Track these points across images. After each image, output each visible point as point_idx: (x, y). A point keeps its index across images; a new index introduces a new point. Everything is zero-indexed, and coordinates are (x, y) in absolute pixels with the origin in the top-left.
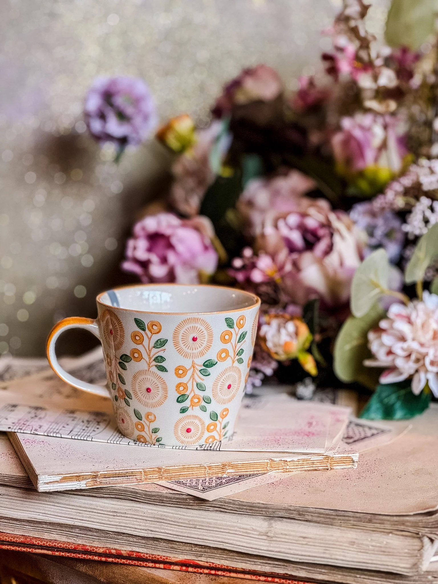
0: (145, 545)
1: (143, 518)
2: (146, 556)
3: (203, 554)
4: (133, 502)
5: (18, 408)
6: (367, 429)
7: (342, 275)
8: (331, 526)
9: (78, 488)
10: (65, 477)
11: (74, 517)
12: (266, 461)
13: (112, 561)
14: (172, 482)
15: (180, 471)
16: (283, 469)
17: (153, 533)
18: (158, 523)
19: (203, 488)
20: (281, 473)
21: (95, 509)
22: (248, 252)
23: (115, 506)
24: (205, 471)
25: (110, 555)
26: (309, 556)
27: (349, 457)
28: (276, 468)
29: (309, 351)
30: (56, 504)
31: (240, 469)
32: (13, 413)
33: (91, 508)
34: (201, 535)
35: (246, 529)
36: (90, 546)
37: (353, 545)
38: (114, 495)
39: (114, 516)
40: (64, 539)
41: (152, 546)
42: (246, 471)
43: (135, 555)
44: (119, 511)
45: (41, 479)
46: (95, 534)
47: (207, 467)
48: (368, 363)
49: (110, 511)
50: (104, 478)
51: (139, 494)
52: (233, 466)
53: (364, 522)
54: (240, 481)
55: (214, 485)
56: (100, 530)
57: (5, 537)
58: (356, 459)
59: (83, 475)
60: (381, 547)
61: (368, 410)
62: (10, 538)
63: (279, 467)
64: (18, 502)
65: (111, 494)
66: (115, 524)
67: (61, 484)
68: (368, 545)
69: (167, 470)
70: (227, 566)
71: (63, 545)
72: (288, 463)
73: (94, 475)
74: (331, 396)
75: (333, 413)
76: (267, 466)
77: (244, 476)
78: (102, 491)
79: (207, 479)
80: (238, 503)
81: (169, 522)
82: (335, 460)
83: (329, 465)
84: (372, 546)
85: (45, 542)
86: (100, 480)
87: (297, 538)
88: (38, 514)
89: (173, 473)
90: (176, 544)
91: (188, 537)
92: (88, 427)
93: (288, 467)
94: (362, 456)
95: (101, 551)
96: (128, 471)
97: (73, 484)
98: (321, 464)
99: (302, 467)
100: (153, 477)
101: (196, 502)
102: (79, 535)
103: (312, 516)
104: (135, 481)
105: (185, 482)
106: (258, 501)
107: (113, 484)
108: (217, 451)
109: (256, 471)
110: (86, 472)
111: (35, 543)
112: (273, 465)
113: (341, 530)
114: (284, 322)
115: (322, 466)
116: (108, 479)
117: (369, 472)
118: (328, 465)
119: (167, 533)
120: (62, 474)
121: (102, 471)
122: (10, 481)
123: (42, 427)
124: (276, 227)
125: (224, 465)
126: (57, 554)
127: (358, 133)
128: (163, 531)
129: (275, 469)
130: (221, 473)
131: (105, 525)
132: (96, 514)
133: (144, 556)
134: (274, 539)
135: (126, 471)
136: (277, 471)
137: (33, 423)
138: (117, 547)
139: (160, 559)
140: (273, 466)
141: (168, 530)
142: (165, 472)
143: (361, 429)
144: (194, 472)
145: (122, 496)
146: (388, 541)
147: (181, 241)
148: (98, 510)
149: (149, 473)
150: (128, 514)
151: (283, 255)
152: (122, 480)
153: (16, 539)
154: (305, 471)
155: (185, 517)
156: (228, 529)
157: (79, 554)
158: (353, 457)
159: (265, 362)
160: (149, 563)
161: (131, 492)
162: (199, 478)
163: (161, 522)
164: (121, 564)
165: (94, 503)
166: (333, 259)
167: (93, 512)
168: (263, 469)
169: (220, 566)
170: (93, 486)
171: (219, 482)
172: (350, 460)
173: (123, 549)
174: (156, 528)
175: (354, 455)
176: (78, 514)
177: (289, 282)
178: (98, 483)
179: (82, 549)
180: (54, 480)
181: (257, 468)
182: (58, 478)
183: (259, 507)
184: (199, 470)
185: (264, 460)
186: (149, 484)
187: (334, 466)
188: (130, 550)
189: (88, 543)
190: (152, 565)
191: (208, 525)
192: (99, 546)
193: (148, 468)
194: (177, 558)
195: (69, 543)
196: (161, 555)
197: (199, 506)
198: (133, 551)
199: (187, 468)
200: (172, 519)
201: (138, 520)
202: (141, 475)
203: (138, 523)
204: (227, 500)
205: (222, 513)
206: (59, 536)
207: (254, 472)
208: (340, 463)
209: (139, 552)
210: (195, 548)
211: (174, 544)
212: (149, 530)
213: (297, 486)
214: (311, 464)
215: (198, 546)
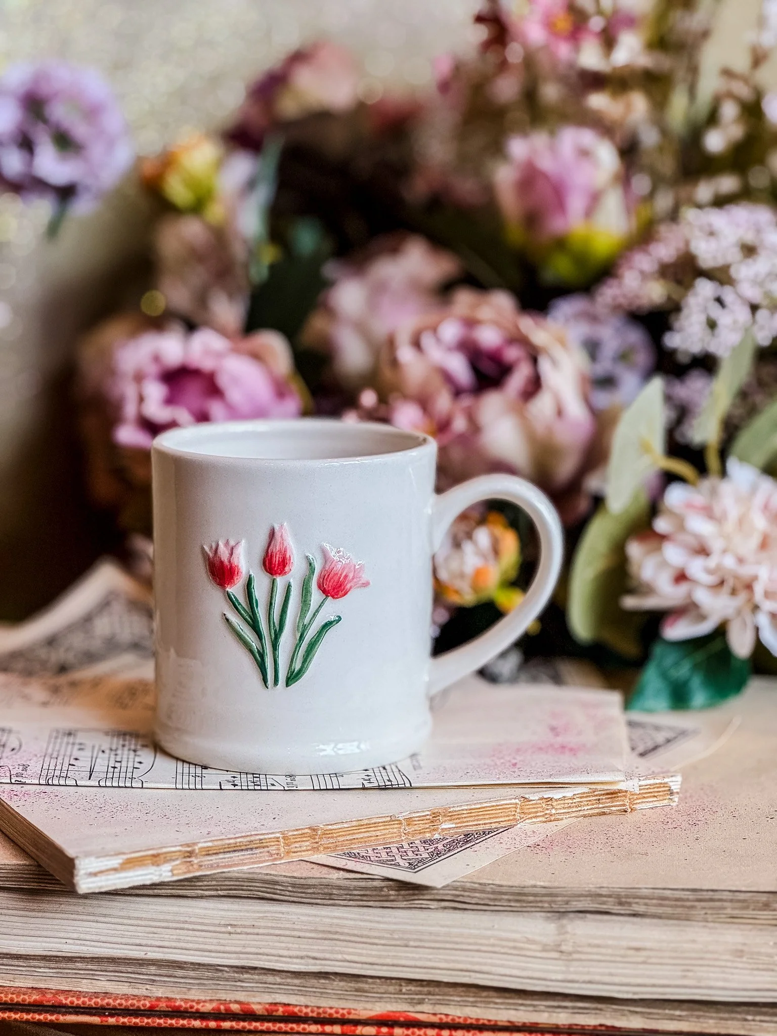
0: (300, 988)
1: (293, 933)
2: (305, 1010)
3: (424, 999)
4: (267, 901)
6: (650, 730)
9: (156, 879)
10: (129, 859)
11: (144, 942)
12: (513, 801)
13: (232, 1027)
14: (340, 856)
15: (353, 832)
16: (543, 816)
17: (318, 962)
18: (326, 942)
19: (410, 864)
20: (543, 825)
21: (186, 922)
22: (368, 398)
23: (229, 913)
24: (400, 828)
25: (228, 1016)
26: (654, 986)
27: (665, 785)
28: (532, 815)
31: (465, 820)
33: (179, 922)
34: (420, 959)
35: (514, 941)
36: (182, 1000)
37: (741, 957)
38: (224, 890)
39: (230, 933)
40: (125, 989)
41: (314, 990)
42: (476, 825)
43: (282, 1012)
44: (240, 923)
45: (82, 867)
46: (192, 974)
47: (403, 821)
49: (219, 925)
50: (206, 855)
51: (279, 885)
52: (451, 816)
53: (754, 910)
55: (425, 855)
56: (204, 965)
58: (675, 787)
59: (166, 853)
62: (10, 996)
63: (537, 812)
65: (219, 888)
66: (233, 949)
67: (123, 875)
68: (770, 955)
69: (327, 832)
70: (478, 1020)
71: (127, 1001)
72: (555, 804)
73: (187, 852)
76: (516, 811)
78: (200, 884)
79: (406, 846)
80: (492, 888)
81: (348, 938)
82: (639, 792)
83: (627, 802)
85: (86, 999)
86: (199, 860)
87: (622, 952)
88: (64, 941)
89: (339, 836)
90: (366, 983)
91: (393, 965)
93: (553, 811)
95: (208, 1007)
96: (252, 838)
97: (145, 872)
98: (612, 802)
99: (580, 808)
100: (300, 847)
101: (403, 892)
102: (157, 978)
103: (646, 904)
104: (267, 859)
105: (365, 854)
106: (532, 882)
107: (225, 867)
108: (406, 788)
109: (495, 823)
110: (171, 847)
111: (64, 1002)
112: (525, 810)
113: (711, 928)
114: (471, 529)
115: (615, 806)
116: (213, 858)
119: (348, 961)
120: (124, 853)
121: (202, 840)
124: (418, 347)
125: (435, 815)
126: (112, 1021)
127: (547, 162)
128: (339, 957)
129: (530, 816)
130: (429, 832)
131: (213, 954)
132: (191, 932)
133: (300, 1011)
134: (575, 956)
135: (248, 839)
136: (534, 820)
138: (241, 996)
139: (335, 1016)
142: (324, 836)
143: (642, 732)
144: (378, 833)
145: (242, 890)
147: (236, 381)
148: (191, 923)
149: (294, 841)
150: (258, 927)
151: (444, 401)
152: (242, 857)
153: (22, 997)
154: (585, 816)
155: (382, 926)
156: (476, 944)
157: (160, 1018)
158: (671, 784)
160: (309, 1025)
162: (390, 843)
163: (333, 939)
165: (182, 910)
166: (543, 405)
168: (507, 819)
169: (461, 1021)
170: (185, 873)
171: (431, 850)
172: (665, 791)
173: (253, 1000)
174: (323, 951)
175: (673, 779)
176: (151, 935)
177: (456, 454)
178: (194, 866)
179: (167, 1007)
180: (108, 867)
181: (496, 817)
182: (115, 862)
183: (535, 895)
184: (388, 827)
185: (511, 799)
186: (295, 863)
187: (636, 804)
188: (270, 1001)
189: (178, 993)
190: (318, 1030)
191: (433, 938)
192: (203, 998)
193: (292, 829)
194: (371, 1010)
195: (137, 996)
196: (336, 1006)
197: (408, 901)
198: (276, 1004)
199: (366, 825)
200: (356, 932)
201: (283, 938)
202: (278, 845)
203: (283, 945)
204: (468, 885)
205: (457, 911)
206: (114, 983)
207: (492, 825)
208: (647, 797)
209: (289, 1005)
210: (408, 988)
211: (362, 982)
212: (308, 957)
213: (586, 846)
214: (595, 802)
215: (414, 983)
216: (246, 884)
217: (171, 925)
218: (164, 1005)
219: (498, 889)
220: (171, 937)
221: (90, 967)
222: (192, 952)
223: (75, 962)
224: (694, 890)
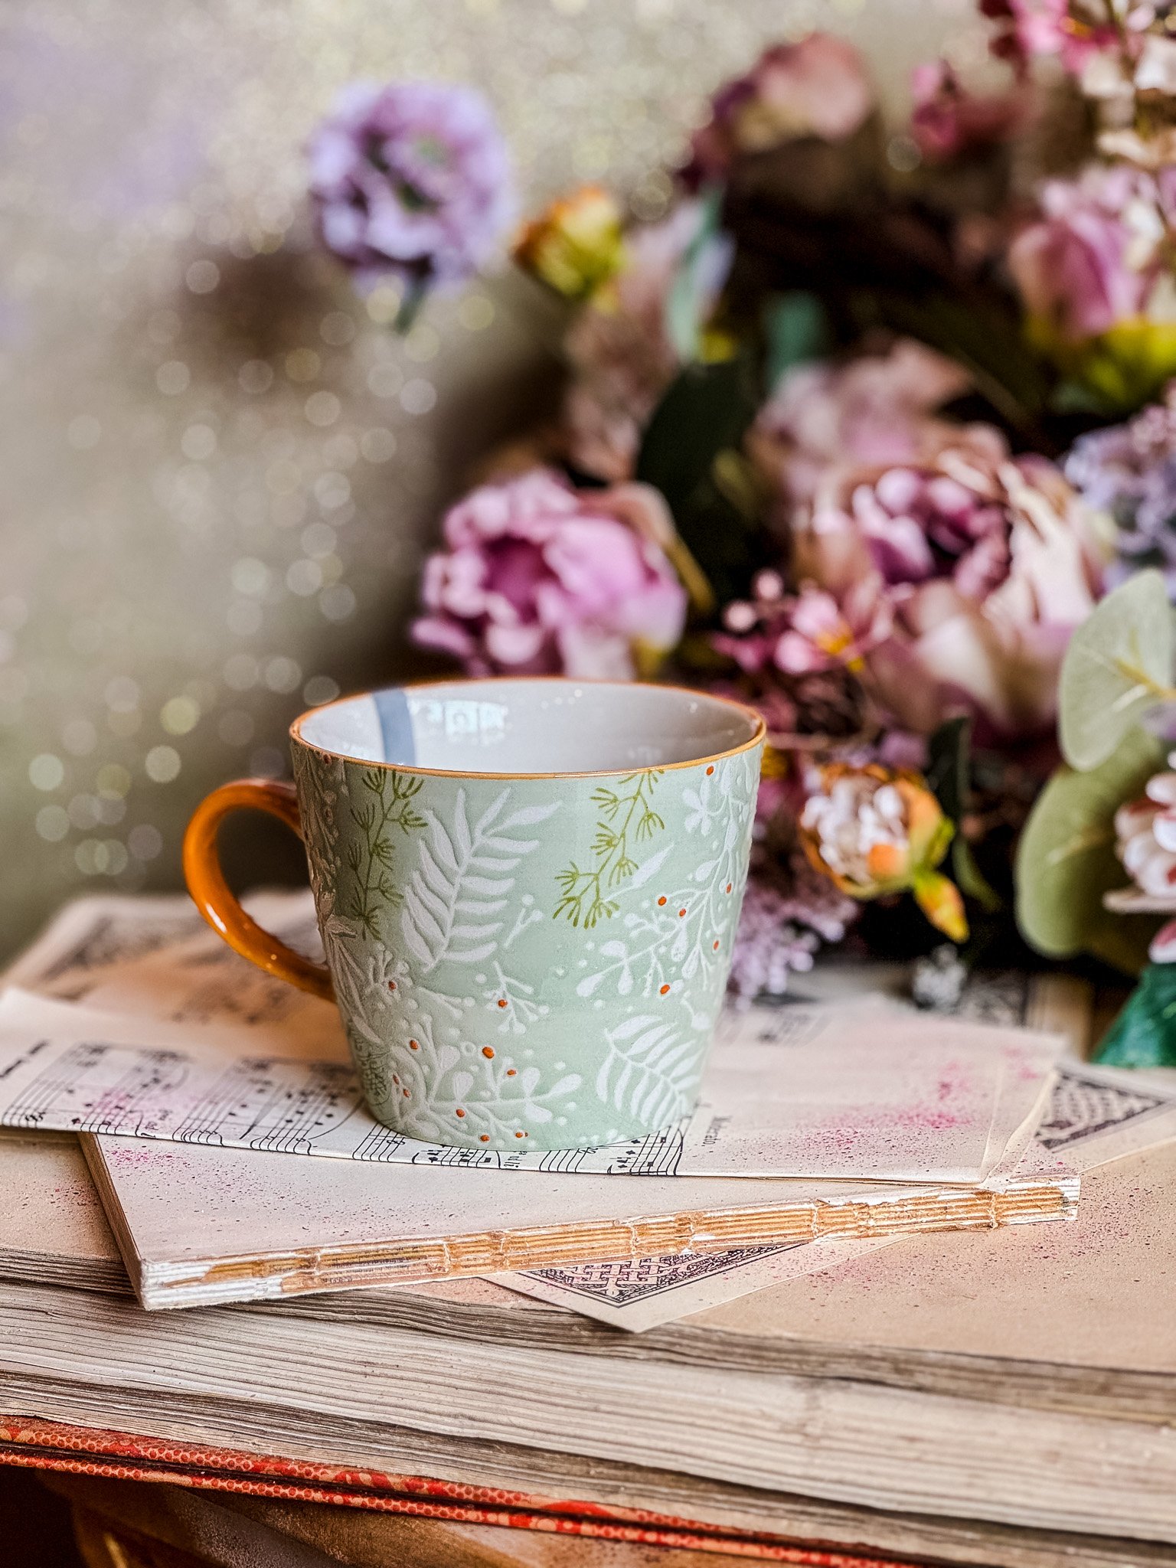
0: (455, 1458)
1: (448, 1381)
2: (458, 1490)
3: (619, 1487)
4: (421, 1333)
5: (111, 1055)
6: (1111, 1096)
7: (1038, 646)
8: (987, 1405)
9: (259, 1295)
10: (221, 1266)
11: (253, 1378)
12: (806, 1206)
13: (363, 1504)
14: (532, 1275)
15: (555, 1241)
16: (856, 1229)
17: (476, 1424)
18: (490, 1396)
19: (621, 1293)
20: (852, 1241)
21: (311, 1354)
22: (768, 586)
23: (370, 1346)
24: (629, 1238)
25: (356, 1489)
26: (926, 1494)
27: (1053, 1190)
28: (838, 1227)
29: (946, 868)
30: (201, 1341)
31: (732, 1230)
32: (92, 1071)
33: (302, 1353)
34: (612, 1431)
35: (744, 1414)
36: (297, 1462)
37: (1055, 1462)
38: (362, 1314)
39: (366, 1374)
40: (225, 1441)
41: (473, 1462)
42: (749, 1238)
43: (427, 1489)
44: (380, 1361)
45: (150, 1275)
46: (312, 1427)
47: (633, 1229)
48: (1117, 902)
49: (353, 1362)
50: (334, 1265)
51: (434, 1312)
52: (709, 1225)
53: (1087, 1393)
54: (729, 1267)
55: (652, 1281)
56: (327, 1416)
57: (59, 1438)
58: (1071, 1194)
59: (273, 1260)
60: (1133, 1467)
61: (1118, 1038)
62: (74, 1440)
63: (845, 1223)
64: (92, 1333)
65: (355, 1310)
66: (367, 1397)
67: (209, 1288)
68: (1097, 1463)
69: (516, 1240)
70: (692, 1522)
71: (223, 1458)
72: (873, 1212)
73: (305, 1260)
74: (1014, 997)
75: (1014, 1053)
76: (811, 1221)
77: (742, 1251)
78: (330, 1303)
79: (635, 1263)
80: (720, 1337)
81: (519, 1393)
82: (1010, 1199)
83: (992, 1213)
84: (1112, 1464)
85: (171, 1452)
86: (322, 1272)
87: (889, 1442)
88: (153, 1368)
89: (534, 1247)
90: (543, 1458)
91: (575, 1437)
92: (302, 1113)
93: (872, 1223)
94: (1096, 1181)
95: (330, 1475)
96: (402, 1245)
97: (244, 1285)
98: (968, 1212)
99: (914, 1220)
100: (475, 1259)
101: (599, 1334)
102: (269, 1430)
103: (934, 1374)
104: (424, 1274)
105: (569, 1274)
106: (777, 1332)
107: (360, 1282)
108: (667, 1176)
109: (778, 1236)
110: (280, 1252)
111: (143, 1453)
112: (827, 1218)
113: (1021, 1416)
114: (871, 787)
115: (971, 1218)
116: (345, 1269)
117: (1112, 1232)
118: (990, 1214)
119: (517, 1427)
120: (211, 1258)
121: (329, 1245)
122: (74, 1275)
123: (170, 1116)
124: (848, 510)
125: (683, 1222)
126: (206, 1483)
127: (1087, 227)
128: (504, 1419)
129: (834, 1228)
130: (675, 1245)
131: (341, 1402)
133: (452, 1490)
134: (825, 1443)
135: (396, 1245)
136: (840, 1234)
137: (145, 1104)
138: (376, 1463)
139: (498, 1500)
140: (827, 1221)
141: (519, 1415)
142: (511, 1245)
143: (1095, 1096)
144: (595, 1244)
145: (387, 1316)
146: (1159, 1449)
147: (577, 557)
148: (320, 1356)
149: (465, 1250)
150: (406, 1369)
151: (868, 590)
152: (388, 1271)
153: (89, 1442)
154: (923, 1231)
155: (568, 1379)
156: (692, 1415)
157: (269, 1485)
158: (1063, 1189)
159: (821, 903)
160: (467, 1510)
161: (413, 1306)
162: (612, 1259)
163: (499, 1394)
164: (388, 1512)
165: (310, 1336)
166: (1012, 601)
167: (304, 1363)
168: (797, 1231)
169: (670, 1521)
170: (302, 1289)
171: (666, 1273)
172: (1054, 1199)
173: (391, 1470)
174: (484, 1409)
175: (1066, 1182)
176: (264, 1369)
177: (886, 670)
178: (316, 1280)
179: (276, 1470)
180: (189, 1276)
181: (781, 1228)
182: (200, 1270)
183: (779, 1351)
184: (609, 1236)
185: (801, 1203)
186: (466, 1282)
187: (1008, 1216)
188: (413, 1473)
189: (294, 1452)
190: (478, 1518)
191: (633, 1401)
192: (326, 1462)
193: (462, 1234)
194: (547, 1496)
195: (240, 1452)
196: (501, 1487)
197: (606, 1346)
198: (421, 1478)
199: (576, 1232)
200: (531, 1385)
201: (433, 1387)
202: (441, 1256)
203: (433, 1396)
204: (687, 1330)
205: (675, 1366)
206: (212, 1431)
207: (773, 1239)
208: (1025, 1208)
209: (438, 1480)
210: (600, 1470)
211: (535, 1456)
212: (463, 1416)
213: (895, 1280)
214: (939, 1211)
215: (607, 1464)
216: (390, 1308)
217: (291, 1357)
218: (273, 1467)
219: (728, 1339)
220: (290, 1374)
221: (182, 1407)
222: (313, 1397)
223: (164, 1398)
224: (1002, 1359)
